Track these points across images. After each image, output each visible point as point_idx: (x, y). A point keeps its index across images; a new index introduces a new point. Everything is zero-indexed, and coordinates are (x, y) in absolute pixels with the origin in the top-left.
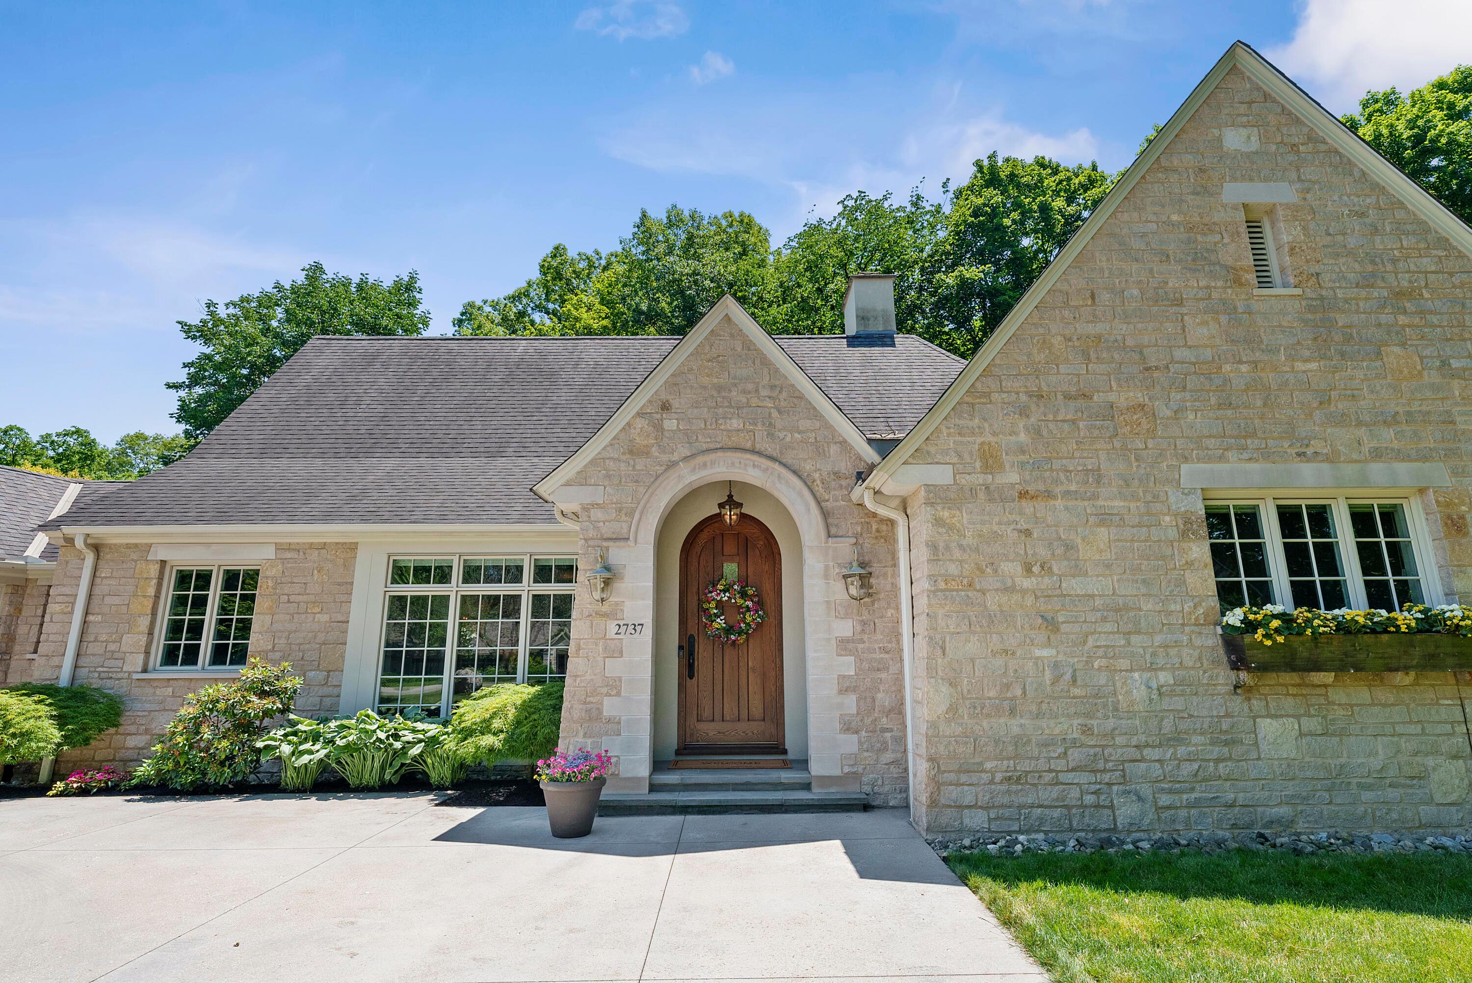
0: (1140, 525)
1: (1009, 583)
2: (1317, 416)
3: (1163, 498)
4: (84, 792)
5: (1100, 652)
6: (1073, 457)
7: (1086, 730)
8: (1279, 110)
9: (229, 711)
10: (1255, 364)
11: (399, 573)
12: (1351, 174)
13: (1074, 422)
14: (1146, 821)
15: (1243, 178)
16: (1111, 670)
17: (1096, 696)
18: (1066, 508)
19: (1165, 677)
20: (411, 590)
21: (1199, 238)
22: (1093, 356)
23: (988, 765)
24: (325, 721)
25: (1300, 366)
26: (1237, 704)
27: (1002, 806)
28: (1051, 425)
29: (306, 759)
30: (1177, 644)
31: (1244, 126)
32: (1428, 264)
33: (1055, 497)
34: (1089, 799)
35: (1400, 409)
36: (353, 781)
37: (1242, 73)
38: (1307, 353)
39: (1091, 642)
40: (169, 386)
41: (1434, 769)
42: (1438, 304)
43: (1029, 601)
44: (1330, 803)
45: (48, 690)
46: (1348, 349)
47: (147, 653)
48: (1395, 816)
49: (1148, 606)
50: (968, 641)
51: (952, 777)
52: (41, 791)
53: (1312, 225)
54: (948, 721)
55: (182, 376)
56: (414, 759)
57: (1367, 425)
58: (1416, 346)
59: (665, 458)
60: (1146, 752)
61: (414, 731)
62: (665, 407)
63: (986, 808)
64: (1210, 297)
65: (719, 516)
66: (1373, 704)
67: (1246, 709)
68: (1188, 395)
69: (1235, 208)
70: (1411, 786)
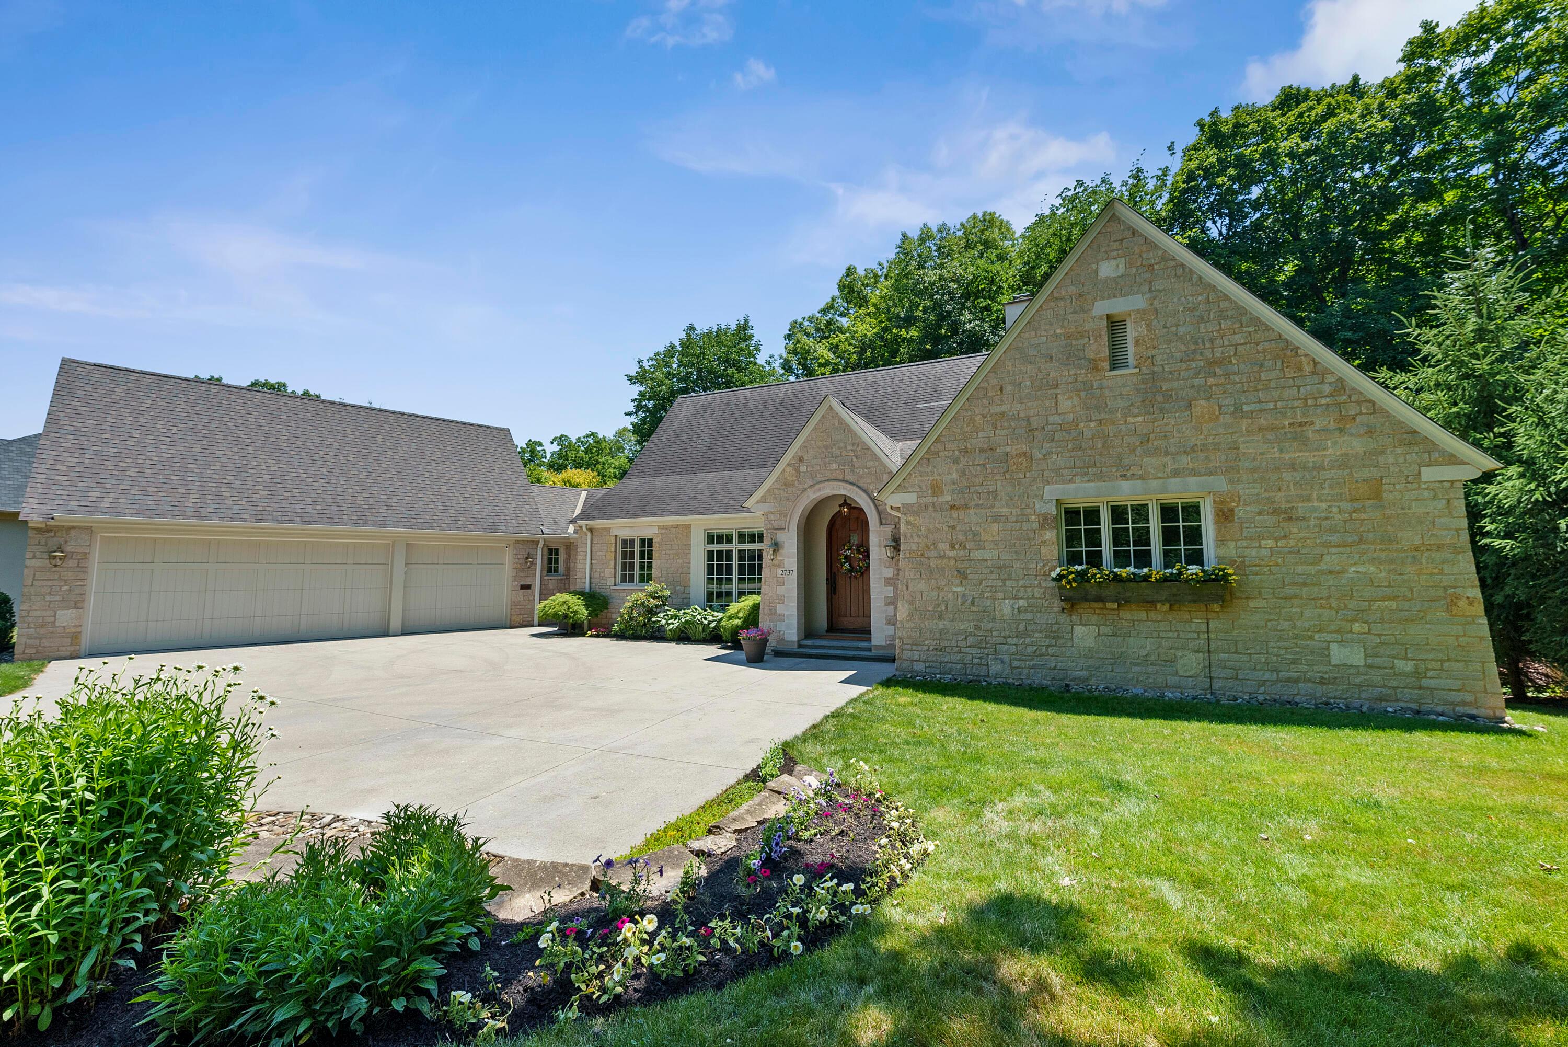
0: (1017, 522)
1: (942, 554)
2: (1139, 451)
3: (1032, 506)
4: (597, 636)
5: (988, 589)
6: (982, 485)
7: (978, 628)
8: (1142, 241)
9: (643, 604)
10: (1100, 422)
11: (711, 539)
12: (1191, 279)
13: (984, 465)
14: (1005, 673)
15: (1109, 297)
16: (993, 599)
17: (984, 611)
18: (976, 514)
19: (1022, 603)
20: (716, 547)
21: (1074, 343)
22: (999, 425)
23: (927, 642)
24: (679, 610)
25: (1131, 420)
26: (1063, 618)
27: (933, 662)
28: (971, 468)
29: (671, 626)
30: (1031, 586)
31: (1115, 258)
32: (1239, 339)
33: (970, 508)
34: (976, 661)
35: (1198, 443)
36: (693, 638)
37: (1119, 219)
38: (1136, 411)
39: (983, 584)
40: (626, 414)
41: (1181, 657)
42: (1242, 366)
43: (952, 563)
44: (1112, 671)
45: (581, 593)
46: (1167, 405)
47: (615, 577)
48: (1151, 680)
49: (1017, 565)
50: (919, 583)
51: (909, 647)
52: (583, 635)
53: (1155, 322)
54: (908, 621)
55: (631, 407)
56: (714, 628)
57: (1172, 454)
58: (1218, 399)
59: (801, 487)
60: (1008, 640)
61: (713, 616)
62: (801, 460)
63: (924, 662)
64: (1076, 381)
65: (840, 511)
66: (1147, 620)
67: (1068, 620)
68: (1054, 444)
69: (1101, 318)
70: (1165, 666)
